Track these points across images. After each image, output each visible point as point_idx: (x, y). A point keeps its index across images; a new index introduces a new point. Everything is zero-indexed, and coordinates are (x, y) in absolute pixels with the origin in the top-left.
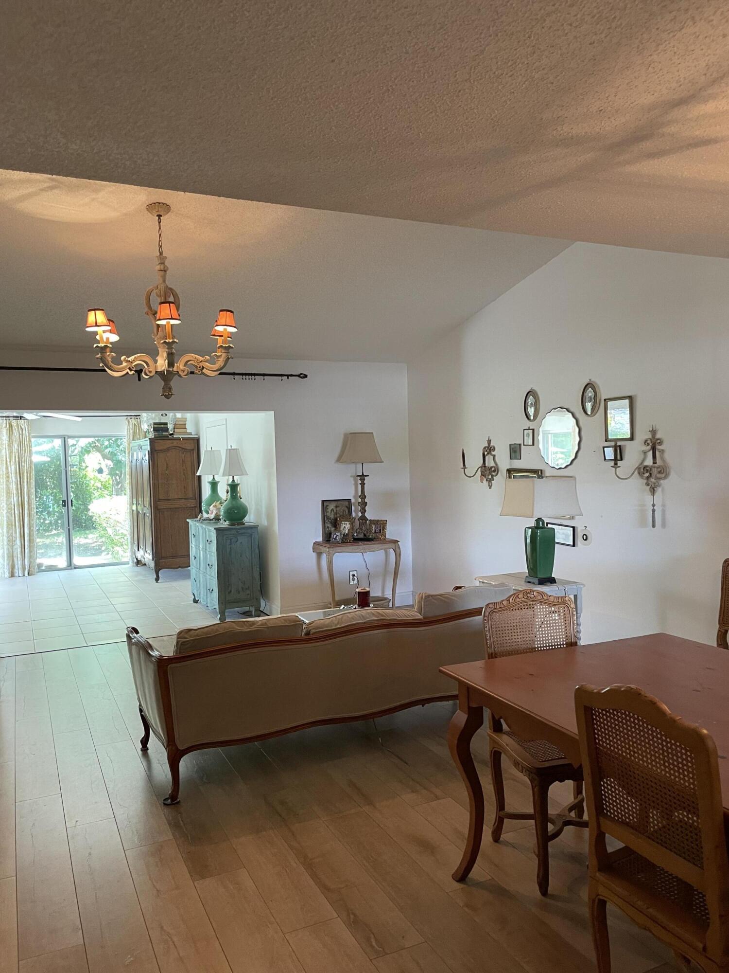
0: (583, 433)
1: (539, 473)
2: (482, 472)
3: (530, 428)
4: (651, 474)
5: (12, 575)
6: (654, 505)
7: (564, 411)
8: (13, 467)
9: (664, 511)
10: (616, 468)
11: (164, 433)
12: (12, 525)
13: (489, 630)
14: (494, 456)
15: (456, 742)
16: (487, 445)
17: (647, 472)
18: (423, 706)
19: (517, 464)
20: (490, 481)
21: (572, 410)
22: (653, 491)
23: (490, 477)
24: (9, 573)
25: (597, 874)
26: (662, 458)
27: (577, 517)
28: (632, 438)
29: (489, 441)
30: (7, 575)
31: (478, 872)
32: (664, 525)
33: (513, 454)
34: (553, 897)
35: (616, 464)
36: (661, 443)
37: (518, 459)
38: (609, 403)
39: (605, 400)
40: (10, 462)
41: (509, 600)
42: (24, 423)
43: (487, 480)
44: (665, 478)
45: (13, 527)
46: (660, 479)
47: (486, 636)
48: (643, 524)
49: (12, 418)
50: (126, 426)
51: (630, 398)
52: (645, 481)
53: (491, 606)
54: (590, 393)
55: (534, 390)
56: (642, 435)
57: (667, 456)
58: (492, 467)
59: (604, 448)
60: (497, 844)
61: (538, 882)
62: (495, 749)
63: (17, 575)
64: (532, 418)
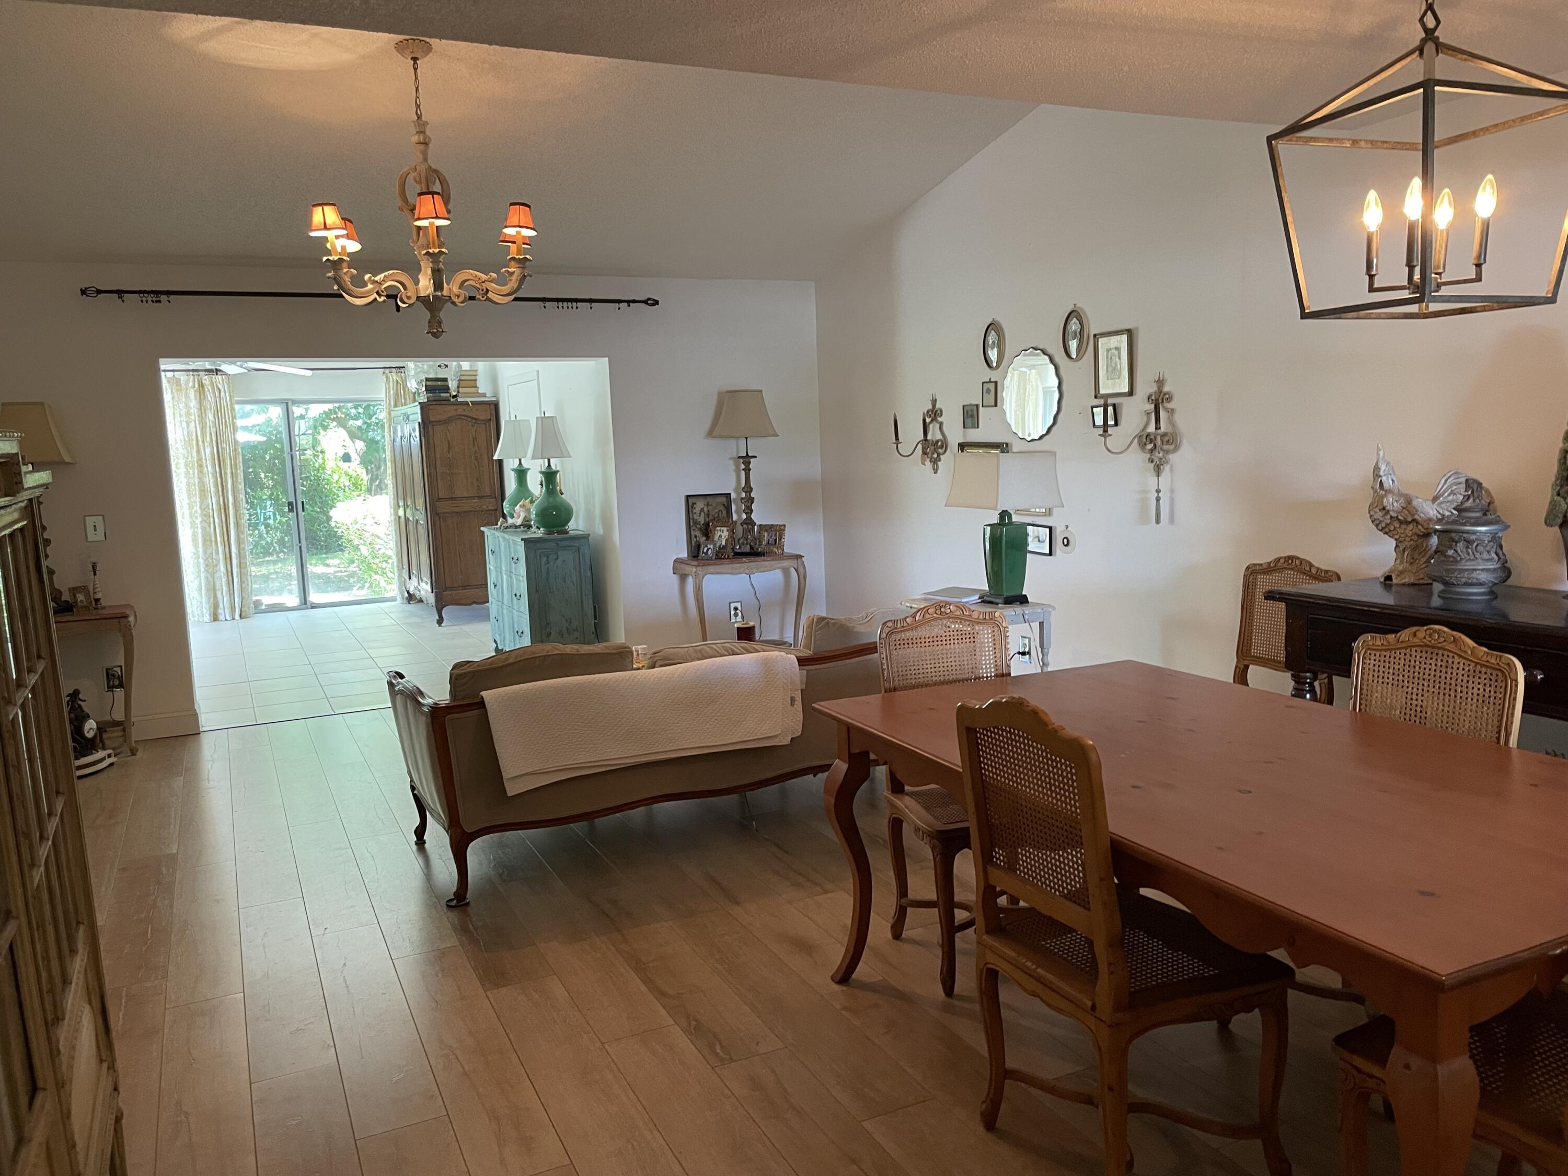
0: (1064, 387)
1: (1003, 447)
2: (923, 448)
3: (992, 380)
4: (1155, 445)
5: (215, 618)
6: (1158, 491)
7: (1037, 355)
8: (208, 451)
9: (1172, 500)
10: (1105, 437)
11: (443, 395)
12: (211, 540)
13: (887, 656)
14: (941, 424)
15: (833, 801)
16: (931, 407)
17: (1151, 443)
18: (815, 776)
19: (974, 435)
20: (935, 462)
21: (1050, 351)
22: (1158, 471)
23: (935, 456)
24: (210, 615)
25: (984, 937)
26: (1171, 422)
27: (1055, 511)
28: (1131, 393)
29: (934, 402)
30: (207, 618)
32: (1172, 520)
33: (969, 421)
34: (961, 998)
35: (1105, 431)
36: (1169, 399)
37: (975, 428)
38: (1101, 341)
39: (1095, 336)
40: (203, 442)
41: (914, 617)
42: (223, 380)
43: (930, 461)
44: (1176, 449)
45: (213, 543)
46: (1167, 452)
47: (882, 664)
48: (1144, 520)
49: (204, 373)
50: (384, 384)
51: (1130, 333)
52: (1148, 456)
53: (889, 624)
54: (1074, 326)
55: (998, 323)
56: (1145, 387)
57: (1178, 417)
58: (937, 441)
59: (1092, 408)
61: (941, 980)
62: (894, 816)
63: (222, 617)
64: (995, 365)
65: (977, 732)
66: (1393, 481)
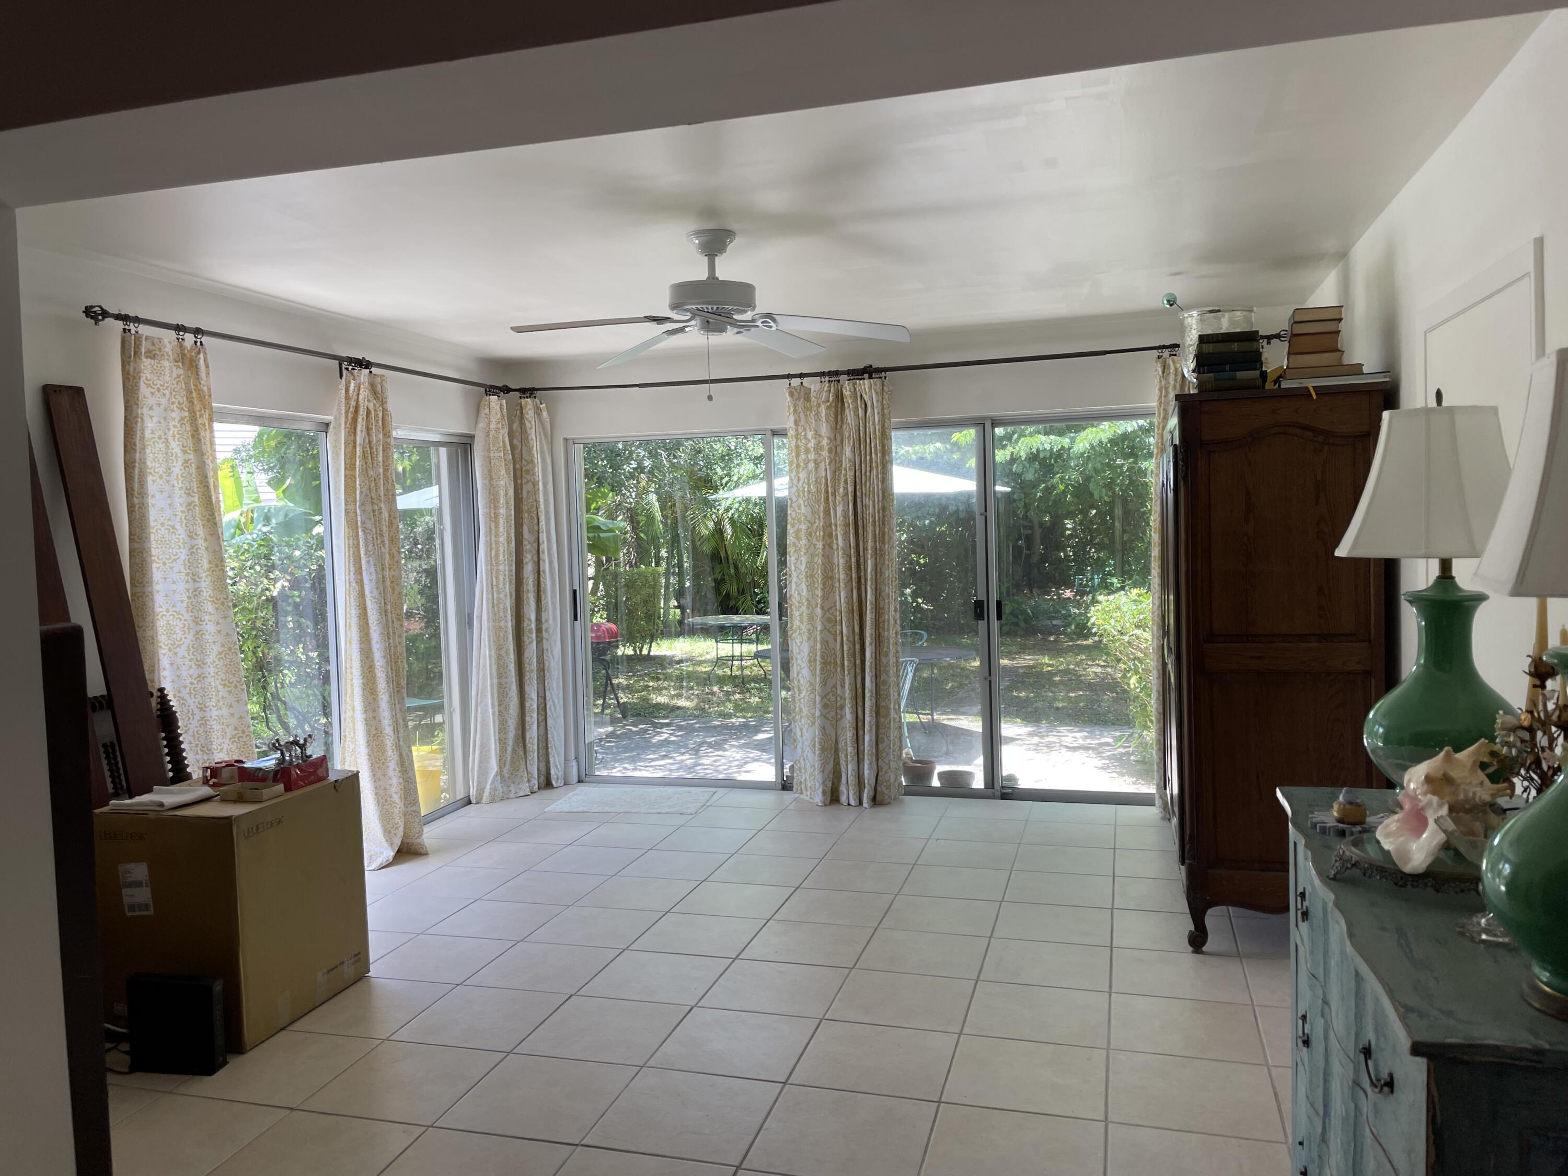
5: (833, 797)
8: (839, 509)
11: (1241, 375)
12: (836, 663)
24: (824, 793)
30: (818, 798)
42: (870, 388)
45: (839, 669)
49: (846, 377)
50: (1156, 381)
63: (843, 799)
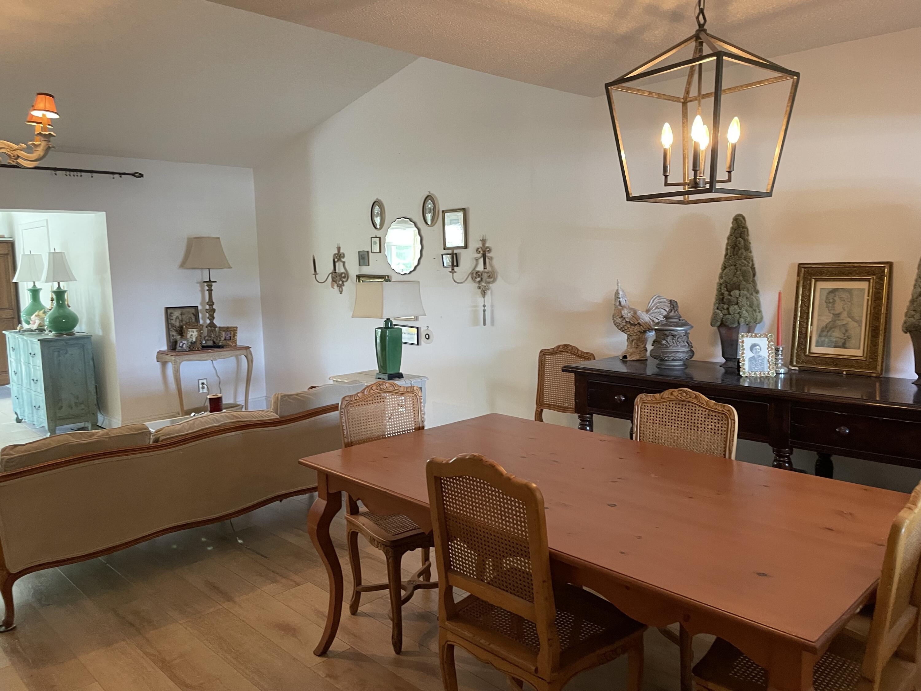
0: (424, 242)
1: (386, 278)
2: (333, 278)
3: (377, 236)
4: (482, 278)
6: (484, 306)
7: (406, 222)
9: (492, 312)
10: (453, 273)
13: (346, 421)
14: (344, 263)
15: (316, 528)
16: (337, 252)
17: (479, 277)
18: (281, 502)
19: (366, 270)
20: (340, 286)
21: (414, 220)
22: (484, 294)
23: (341, 283)
25: (446, 623)
26: (491, 265)
27: (420, 317)
28: (466, 247)
29: (339, 249)
31: (338, 644)
32: (492, 323)
33: (361, 261)
34: (407, 653)
35: (453, 269)
36: (490, 251)
37: (366, 266)
38: (447, 215)
39: (443, 211)
41: (363, 393)
43: (338, 286)
44: (494, 281)
46: (489, 283)
47: (343, 426)
48: (475, 323)
51: (464, 210)
52: (477, 285)
53: (347, 399)
54: (430, 205)
55: (380, 201)
56: (474, 244)
57: (495, 262)
58: (342, 274)
59: (442, 255)
60: (353, 616)
61: (393, 644)
62: (353, 530)
64: (378, 227)
65: (441, 479)
66: (625, 300)
